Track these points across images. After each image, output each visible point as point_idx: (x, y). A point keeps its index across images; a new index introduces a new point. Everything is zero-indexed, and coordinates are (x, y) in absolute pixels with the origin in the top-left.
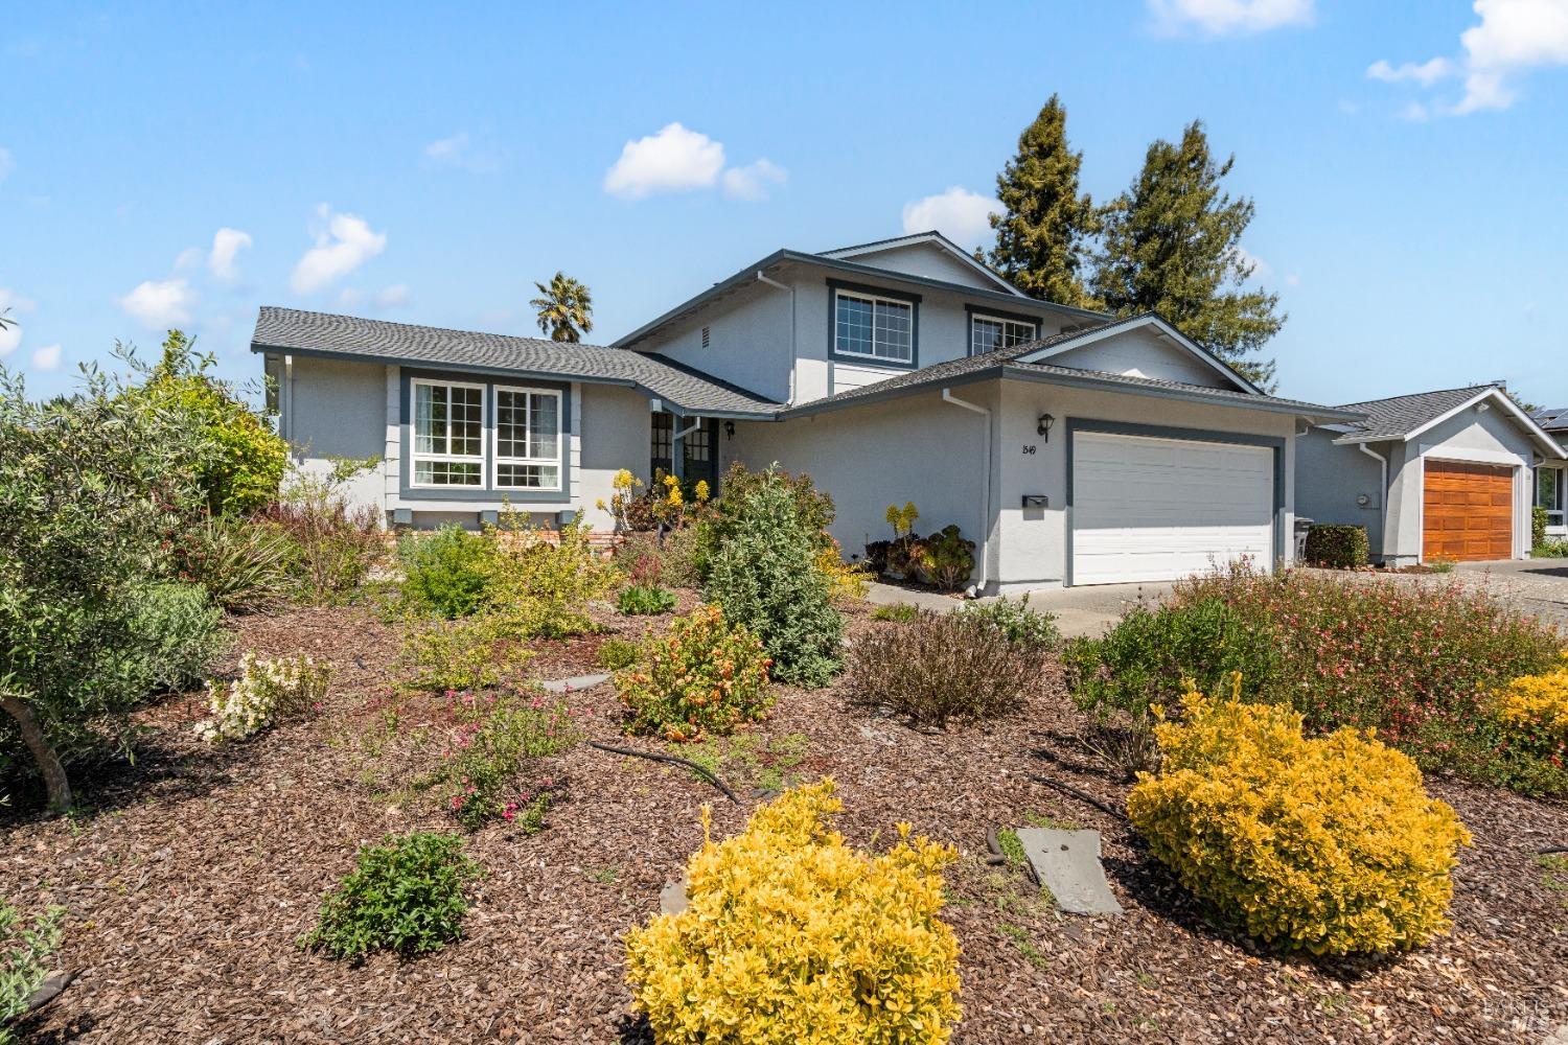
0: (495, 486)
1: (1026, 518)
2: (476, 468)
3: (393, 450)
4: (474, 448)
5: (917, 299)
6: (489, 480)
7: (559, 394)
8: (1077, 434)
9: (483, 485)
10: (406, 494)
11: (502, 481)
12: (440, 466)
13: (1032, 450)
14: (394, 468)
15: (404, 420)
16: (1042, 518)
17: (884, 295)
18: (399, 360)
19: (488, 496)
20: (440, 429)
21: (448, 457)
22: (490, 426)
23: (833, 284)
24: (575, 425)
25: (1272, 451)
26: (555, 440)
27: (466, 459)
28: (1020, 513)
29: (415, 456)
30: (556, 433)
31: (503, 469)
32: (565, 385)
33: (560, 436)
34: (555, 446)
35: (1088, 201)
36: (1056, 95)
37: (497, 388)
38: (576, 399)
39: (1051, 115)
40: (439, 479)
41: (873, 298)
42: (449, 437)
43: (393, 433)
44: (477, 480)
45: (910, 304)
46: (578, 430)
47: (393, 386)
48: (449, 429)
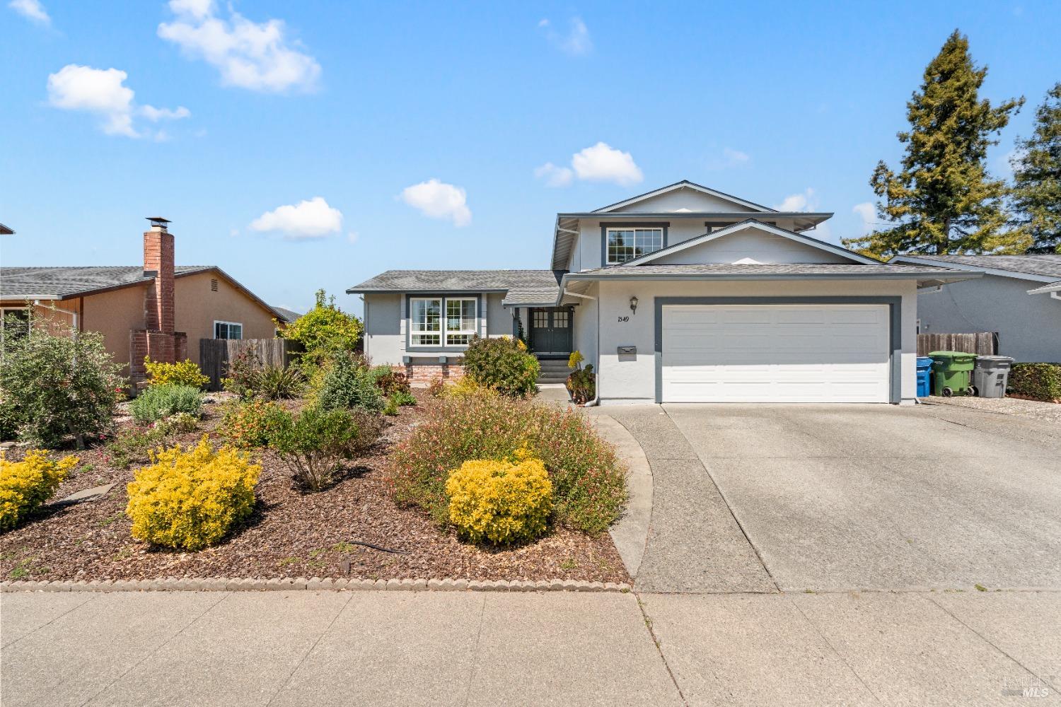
0: (446, 345)
1: (620, 360)
2: (437, 337)
3: (403, 331)
4: (437, 328)
5: (666, 225)
6: (443, 342)
7: (475, 299)
8: (664, 307)
9: (441, 345)
10: (408, 349)
11: (449, 342)
12: (423, 337)
13: (626, 319)
14: (403, 338)
15: (408, 316)
16: (635, 360)
17: (638, 227)
18: (405, 291)
19: (443, 350)
20: (422, 320)
21: (426, 333)
22: (443, 317)
23: (604, 226)
24: (484, 314)
25: (888, 306)
26: (474, 322)
27: (432, 333)
28: (616, 357)
29: (412, 333)
30: (474, 318)
31: (449, 336)
32: (478, 295)
33: (476, 319)
34: (474, 325)
35: (987, 105)
36: (957, 30)
37: (447, 299)
38: (484, 302)
39: (955, 46)
40: (423, 343)
41: (634, 229)
42: (426, 323)
43: (403, 322)
44: (438, 342)
45: (662, 229)
46: (485, 315)
47: (403, 301)
48: (426, 319)
